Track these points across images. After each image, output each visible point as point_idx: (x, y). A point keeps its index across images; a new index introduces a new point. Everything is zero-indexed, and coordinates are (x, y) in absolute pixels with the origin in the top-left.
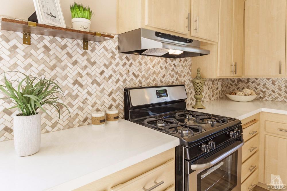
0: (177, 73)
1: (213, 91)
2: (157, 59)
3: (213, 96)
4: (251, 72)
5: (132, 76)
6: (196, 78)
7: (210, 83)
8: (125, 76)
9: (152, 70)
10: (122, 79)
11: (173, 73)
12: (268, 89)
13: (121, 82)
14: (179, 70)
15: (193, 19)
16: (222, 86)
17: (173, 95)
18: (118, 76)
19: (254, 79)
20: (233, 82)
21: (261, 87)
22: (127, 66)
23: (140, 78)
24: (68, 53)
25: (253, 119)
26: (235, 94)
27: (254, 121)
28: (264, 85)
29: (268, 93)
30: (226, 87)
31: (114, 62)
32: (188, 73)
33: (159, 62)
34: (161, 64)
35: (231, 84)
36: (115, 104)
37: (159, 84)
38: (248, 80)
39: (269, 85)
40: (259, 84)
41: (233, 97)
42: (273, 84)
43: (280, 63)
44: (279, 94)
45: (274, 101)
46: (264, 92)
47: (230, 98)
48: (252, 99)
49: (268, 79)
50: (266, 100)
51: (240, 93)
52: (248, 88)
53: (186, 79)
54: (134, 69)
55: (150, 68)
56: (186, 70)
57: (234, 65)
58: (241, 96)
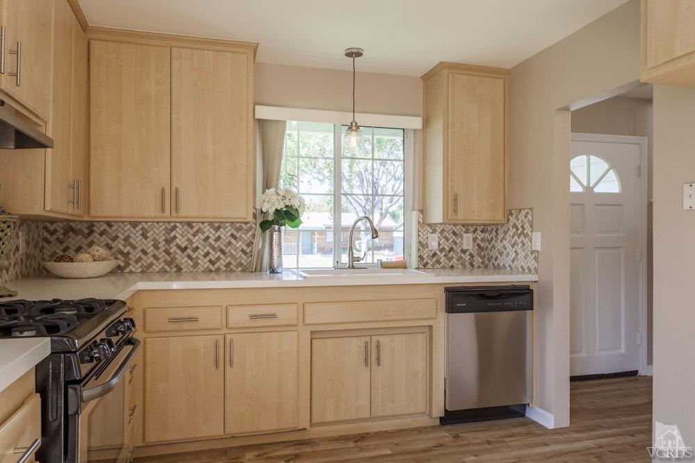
4: (103, 207)
12: (134, 248)
16: (28, 243)
19: (105, 226)
20: (52, 233)
21: (119, 244)
26: (71, 260)
28: (127, 239)
29: (134, 255)
30: (34, 245)
35: (45, 239)
38: (91, 226)
39: (136, 239)
40: (115, 238)
41: (64, 268)
42: (144, 236)
43: (163, 190)
44: (155, 257)
45: (146, 272)
46: (126, 255)
47: (55, 272)
48: (109, 269)
49: (134, 224)
50: (131, 272)
51: (83, 256)
52: (97, 245)
57: (74, 187)
58: (87, 264)
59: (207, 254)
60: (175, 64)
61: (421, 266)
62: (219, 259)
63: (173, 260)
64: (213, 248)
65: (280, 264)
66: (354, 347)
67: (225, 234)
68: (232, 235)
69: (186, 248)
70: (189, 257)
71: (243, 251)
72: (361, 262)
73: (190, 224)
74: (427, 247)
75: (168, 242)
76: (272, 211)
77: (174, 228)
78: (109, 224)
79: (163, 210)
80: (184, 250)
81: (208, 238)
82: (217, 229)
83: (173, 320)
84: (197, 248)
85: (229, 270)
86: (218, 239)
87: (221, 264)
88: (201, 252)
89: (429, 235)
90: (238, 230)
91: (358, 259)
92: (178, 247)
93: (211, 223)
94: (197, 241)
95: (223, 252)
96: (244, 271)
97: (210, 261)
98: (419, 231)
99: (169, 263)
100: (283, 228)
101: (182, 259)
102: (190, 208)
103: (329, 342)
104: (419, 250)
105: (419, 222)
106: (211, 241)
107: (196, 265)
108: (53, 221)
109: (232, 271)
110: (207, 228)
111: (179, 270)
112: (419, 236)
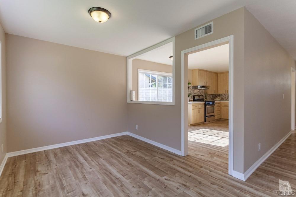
1: (210, 98)
2: (198, 90)
4: (220, 93)
13: (192, 95)
14: (202, 92)
16: (212, 97)
17: (201, 98)
18: (192, 93)
21: (223, 97)
23: (195, 94)
27: (219, 103)
29: (225, 98)
31: (192, 91)
37: (198, 95)
38: (220, 95)
41: (215, 99)
43: (226, 90)
45: (226, 100)
49: (225, 94)
52: (220, 97)
53: (203, 94)
54: (194, 92)
55: (196, 92)
56: (203, 92)
57: (215, 91)
58: (217, 99)
79: (226, 92)
83: (225, 105)
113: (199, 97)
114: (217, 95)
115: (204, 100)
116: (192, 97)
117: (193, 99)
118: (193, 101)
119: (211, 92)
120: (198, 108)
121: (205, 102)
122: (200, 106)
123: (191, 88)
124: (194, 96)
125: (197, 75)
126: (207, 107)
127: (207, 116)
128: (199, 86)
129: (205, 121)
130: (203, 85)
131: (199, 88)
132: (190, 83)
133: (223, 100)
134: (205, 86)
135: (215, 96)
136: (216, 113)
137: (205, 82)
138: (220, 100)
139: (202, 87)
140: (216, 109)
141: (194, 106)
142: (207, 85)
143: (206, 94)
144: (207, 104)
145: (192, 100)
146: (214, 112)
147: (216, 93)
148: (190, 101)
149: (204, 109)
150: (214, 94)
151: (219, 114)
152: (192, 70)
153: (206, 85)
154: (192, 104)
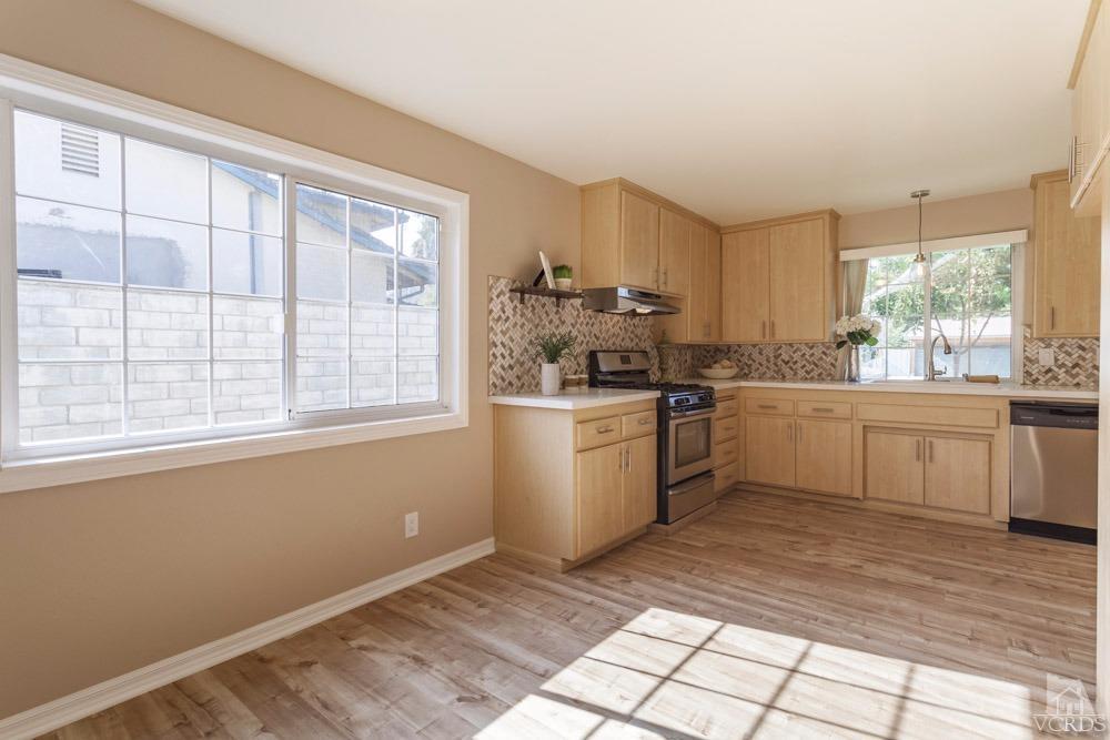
0: (637, 336)
1: (680, 365)
2: (616, 318)
3: (680, 372)
4: (732, 336)
5: (594, 338)
6: (662, 343)
7: (676, 352)
8: (588, 338)
9: (612, 330)
10: (585, 341)
11: (632, 336)
12: (754, 361)
13: (584, 345)
14: (639, 331)
15: (662, 270)
16: (693, 358)
17: (636, 363)
18: (582, 338)
19: (737, 347)
20: (708, 352)
21: (745, 359)
22: (589, 326)
23: (601, 341)
24: (546, 312)
25: (730, 393)
26: (711, 368)
27: (731, 398)
28: (750, 355)
29: (754, 366)
30: (699, 360)
31: (579, 321)
32: (649, 337)
33: (618, 321)
34: (620, 324)
35: (706, 357)
36: (579, 370)
37: (619, 349)
38: (729, 347)
39: (756, 355)
40: (742, 355)
41: (707, 372)
42: (760, 353)
43: (764, 324)
44: (768, 368)
45: (761, 378)
46: (749, 366)
47: (705, 375)
48: (731, 375)
49: (754, 346)
50: (752, 377)
51: (717, 365)
52: (729, 359)
53: (647, 345)
54: (595, 330)
55: (609, 328)
56: (647, 332)
57: (708, 326)
58: (718, 371)
59: (804, 366)
60: (772, 237)
61: (1028, 382)
62: (812, 370)
63: (780, 370)
64: (809, 362)
65: (858, 375)
66: (906, 444)
67: (818, 352)
68: (824, 353)
69: (788, 362)
70: (791, 368)
71: (832, 364)
72: (943, 376)
73: (791, 345)
74: (1038, 362)
75: (776, 357)
76: (845, 333)
77: (780, 348)
78: (739, 346)
79: (764, 337)
80: (787, 363)
81: (804, 354)
82: (811, 348)
83: (762, 407)
84: (796, 362)
85: (820, 378)
86: (813, 355)
87: (815, 374)
88: (799, 365)
89: (1041, 350)
90: (828, 348)
91: (940, 373)
92: (783, 361)
93: (806, 344)
94: (796, 356)
95: (816, 365)
96: (832, 380)
97: (806, 372)
98: (1025, 346)
99: (777, 372)
100: (860, 346)
101: (786, 369)
102: (782, 335)
103: (883, 436)
104: (1025, 365)
105: (1025, 337)
106: (807, 357)
107: (796, 374)
108: (708, 346)
109: (823, 379)
110: (803, 347)
111: (784, 377)
112: (1025, 351)
113: (625, 360)
114: (717, 350)
115: (653, 378)
116: (583, 361)
117: (585, 376)
118: (585, 388)
119: (688, 329)
120: (613, 436)
121: (657, 394)
122: (627, 426)
123: (579, 301)
124: (592, 356)
125: (611, 220)
126: (672, 424)
127: (672, 486)
128: (623, 292)
129: (662, 516)
130: (649, 284)
131: (624, 305)
132: (570, 270)
133: (745, 377)
134: (659, 297)
135: (708, 354)
136: (718, 457)
137: (657, 271)
138: (733, 378)
139: (643, 296)
140: (718, 432)
141: (592, 428)
142: (670, 289)
143: (662, 342)
144: (674, 409)
145: (579, 383)
146: (708, 455)
147: (713, 340)
148: (565, 384)
149: (655, 437)
150: (699, 346)
151: (732, 456)
152: (583, 189)
153: (663, 290)
154: (574, 412)
